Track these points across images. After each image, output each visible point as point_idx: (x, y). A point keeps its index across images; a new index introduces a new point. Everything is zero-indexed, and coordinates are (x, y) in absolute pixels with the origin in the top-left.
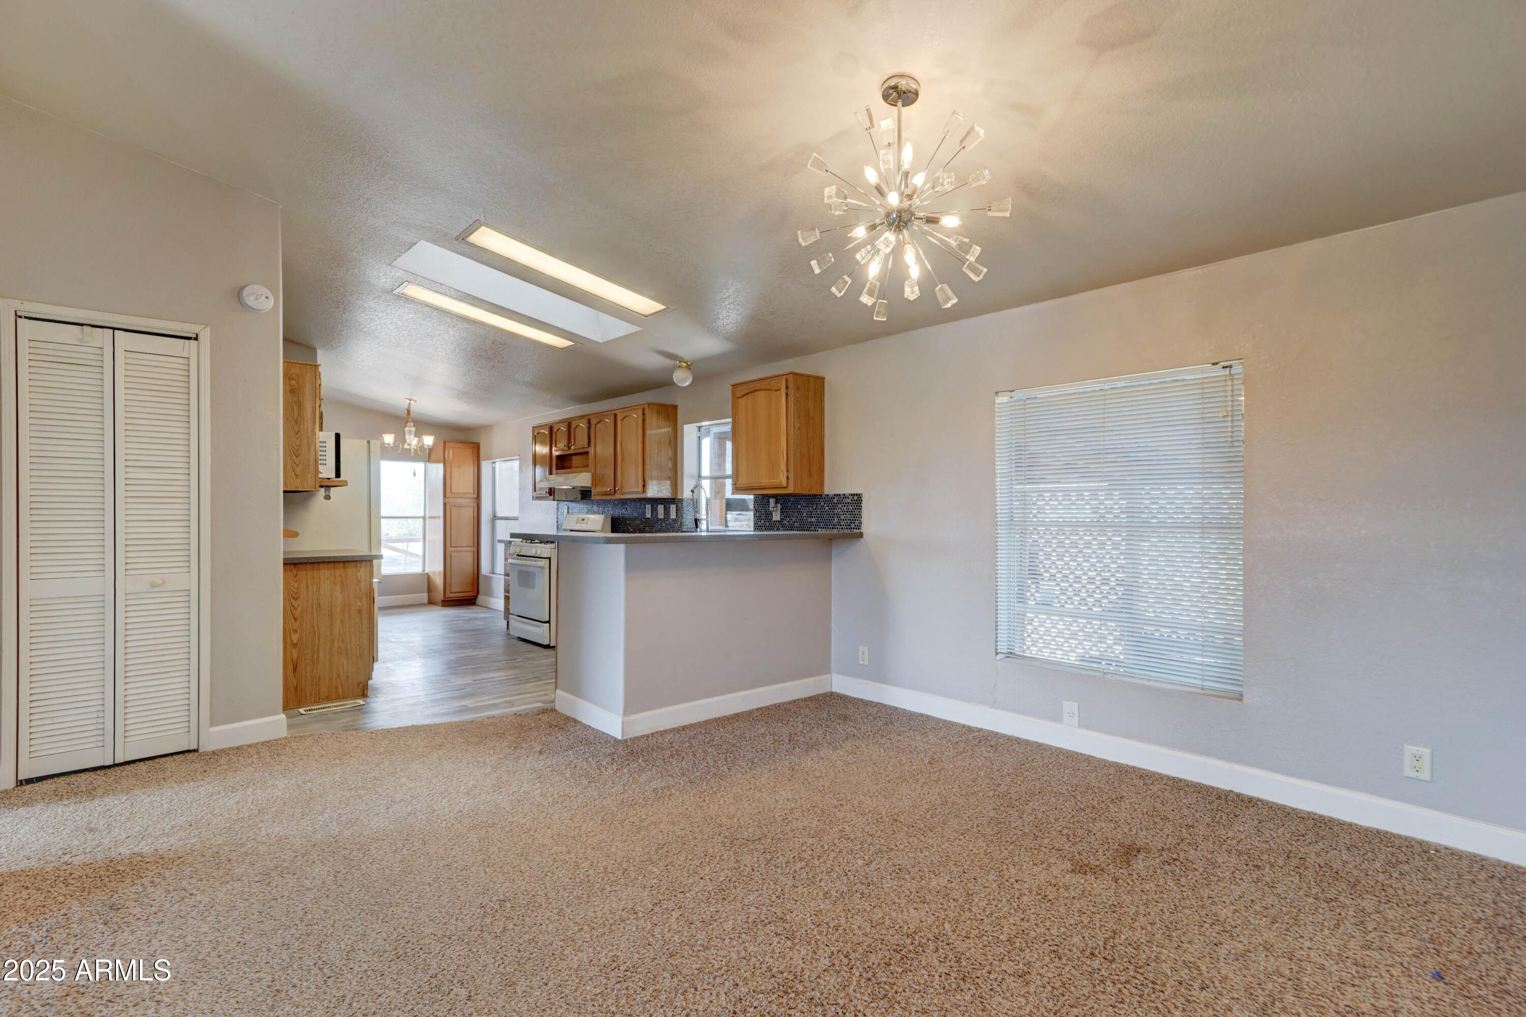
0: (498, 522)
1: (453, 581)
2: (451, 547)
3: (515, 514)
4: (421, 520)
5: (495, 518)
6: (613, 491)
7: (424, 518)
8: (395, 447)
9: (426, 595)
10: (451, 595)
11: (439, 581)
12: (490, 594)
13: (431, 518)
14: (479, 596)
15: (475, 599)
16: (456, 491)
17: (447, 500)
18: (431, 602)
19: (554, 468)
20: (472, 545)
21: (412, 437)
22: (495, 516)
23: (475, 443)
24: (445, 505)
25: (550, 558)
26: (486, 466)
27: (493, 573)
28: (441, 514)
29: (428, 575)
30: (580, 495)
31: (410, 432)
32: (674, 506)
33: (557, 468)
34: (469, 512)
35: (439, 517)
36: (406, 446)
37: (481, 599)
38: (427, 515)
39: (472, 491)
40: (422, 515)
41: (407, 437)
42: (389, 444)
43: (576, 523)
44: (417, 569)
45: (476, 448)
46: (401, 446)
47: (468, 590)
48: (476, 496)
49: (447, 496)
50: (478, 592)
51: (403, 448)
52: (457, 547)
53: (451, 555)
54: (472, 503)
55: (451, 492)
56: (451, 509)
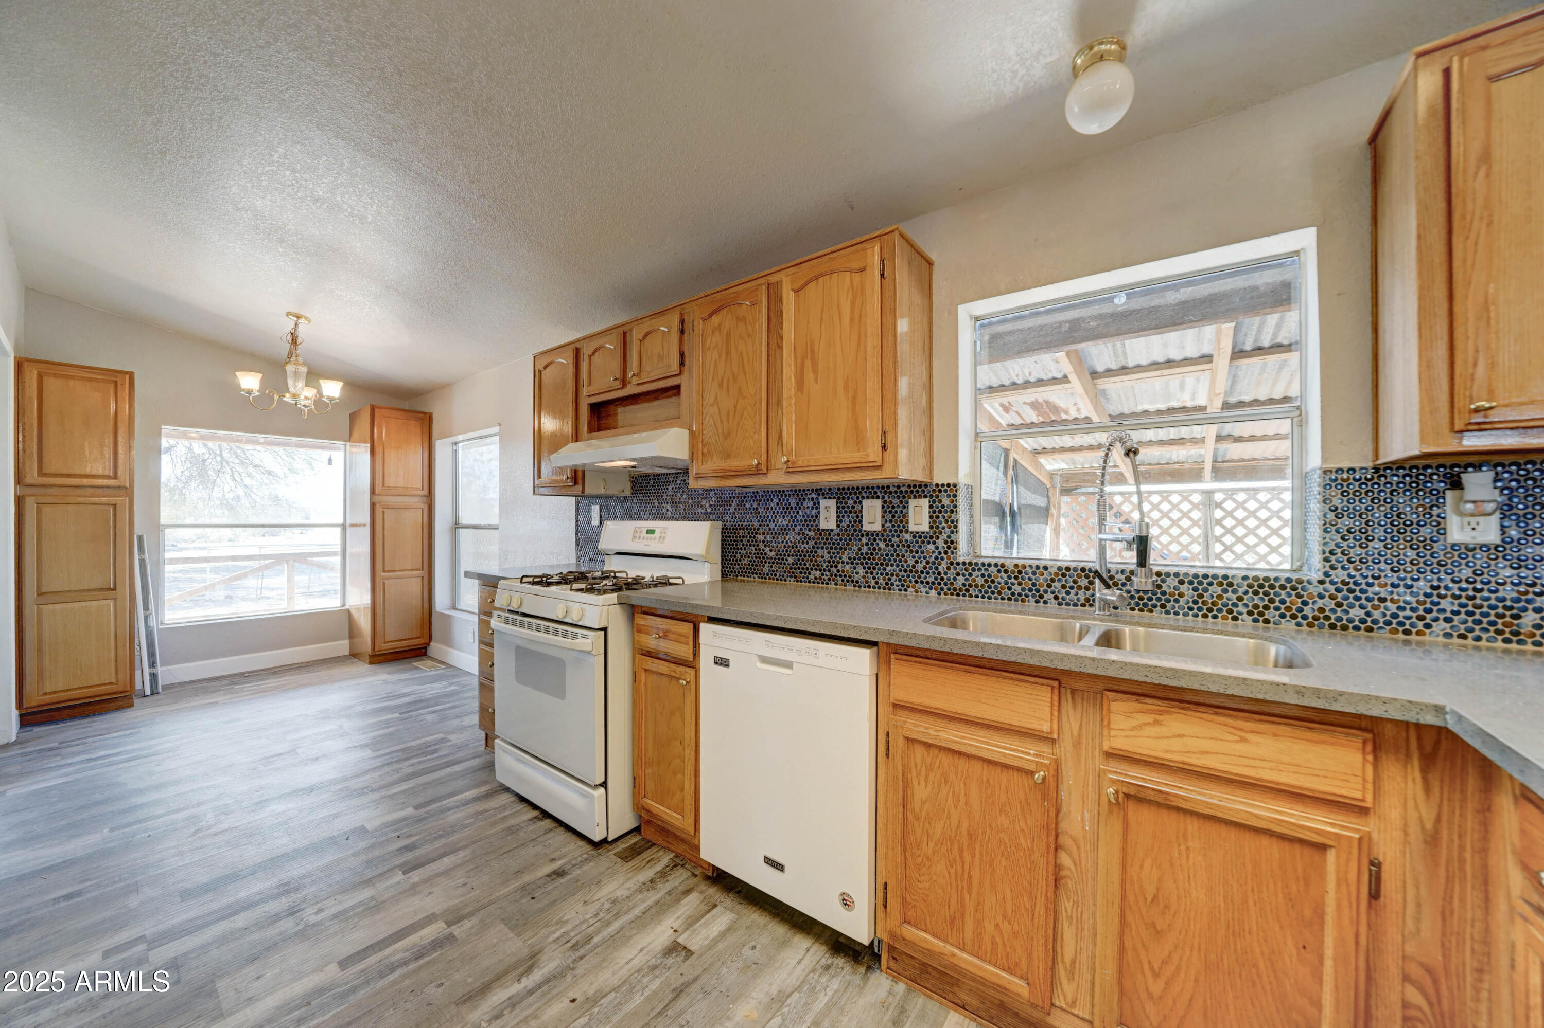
0: (463, 534)
1: (387, 621)
2: (384, 571)
3: (494, 520)
4: (338, 530)
5: (456, 525)
6: (764, 467)
7: (344, 527)
8: (264, 398)
9: (346, 642)
10: (385, 646)
11: (364, 623)
12: (448, 641)
13: (352, 525)
14: (432, 644)
15: (425, 648)
16: (392, 485)
17: (377, 499)
18: (354, 655)
19: (584, 428)
20: (420, 566)
21: (301, 384)
22: (457, 524)
23: (425, 413)
24: (373, 506)
25: (605, 630)
26: (442, 449)
27: (454, 608)
28: (367, 519)
29: (349, 611)
30: (629, 485)
31: (296, 375)
32: (925, 502)
33: (591, 430)
34: (415, 517)
35: (364, 525)
36: (288, 398)
37: (435, 648)
38: (348, 522)
39: (419, 485)
40: (341, 521)
41: (290, 382)
42: (250, 392)
43: (634, 538)
44: (332, 603)
45: (425, 423)
46: (276, 397)
47: (414, 636)
48: (425, 492)
49: (377, 491)
50: (430, 638)
51: (280, 401)
52: (395, 571)
53: (384, 583)
54: (420, 503)
55: (384, 485)
56: (384, 512)
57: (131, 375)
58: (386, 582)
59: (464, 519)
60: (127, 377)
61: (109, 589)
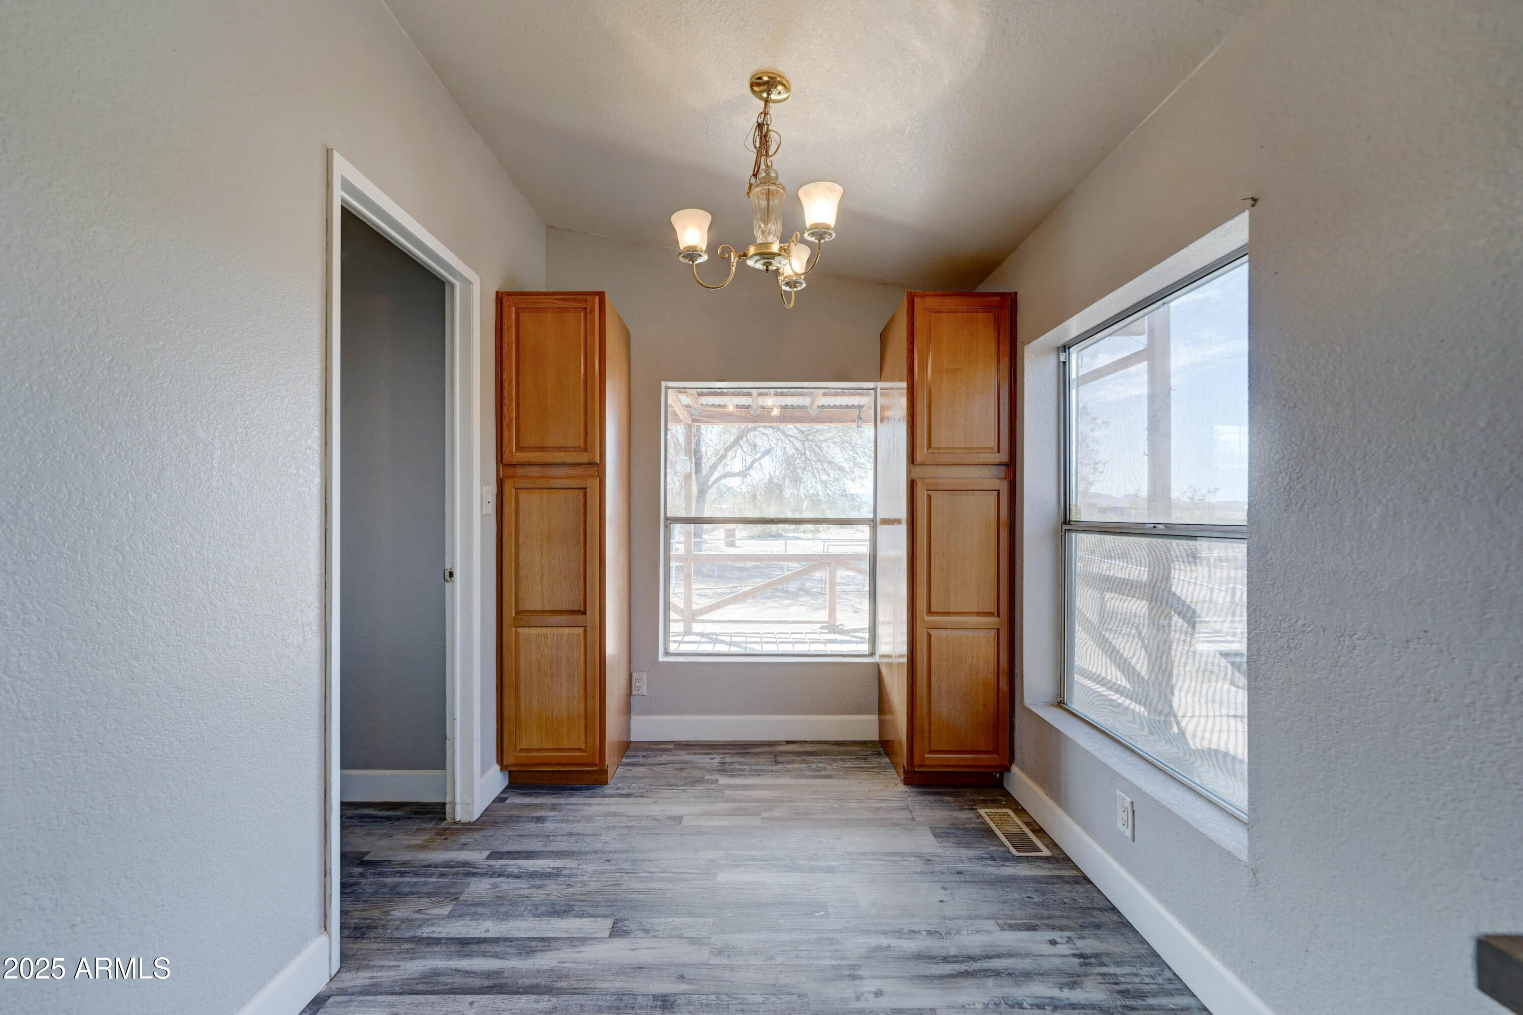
0: (1082, 543)
2: (930, 612)
4: (866, 529)
5: (1066, 525)
7: (873, 524)
10: (932, 758)
13: (884, 522)
14: (1015, 770)
15: (1002, 774)
16: (944, 445)
17: (918, 472)
18: (883, 753)
20: (993, 609)
22: (1066, 521)
23: (1004, 296)
24: (912, 485)
26: (1037, 361)
27: (1060, 704)
28: (902, 512)
34: (989, 508)
35: (899, 522)
37: (1020, 780)
38: (879, 517)
39: (994, 441)
40: (870, 516)
42: (692, 254)
44: (858, 648)
45: (1005, 312)
46: (734, 259)
47: (982, 748)
48: (1004, 457)
49: (919, 458)
50: (1012, 759)
51: (742, 265)
52: (948, 614)
53: (929, 636)
54: (992, 479)
55: (929, 446)
56: (930, 497)
57: (601, 295)
58: (933, 633)
59: (1082, 513)
60: (597, 299)
61: (578, 612)
